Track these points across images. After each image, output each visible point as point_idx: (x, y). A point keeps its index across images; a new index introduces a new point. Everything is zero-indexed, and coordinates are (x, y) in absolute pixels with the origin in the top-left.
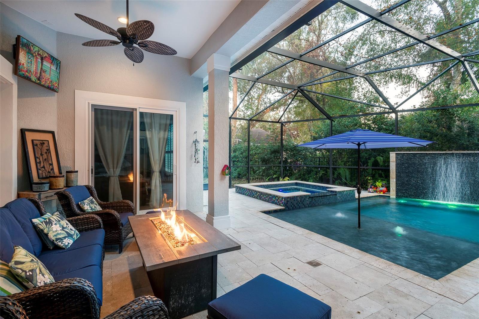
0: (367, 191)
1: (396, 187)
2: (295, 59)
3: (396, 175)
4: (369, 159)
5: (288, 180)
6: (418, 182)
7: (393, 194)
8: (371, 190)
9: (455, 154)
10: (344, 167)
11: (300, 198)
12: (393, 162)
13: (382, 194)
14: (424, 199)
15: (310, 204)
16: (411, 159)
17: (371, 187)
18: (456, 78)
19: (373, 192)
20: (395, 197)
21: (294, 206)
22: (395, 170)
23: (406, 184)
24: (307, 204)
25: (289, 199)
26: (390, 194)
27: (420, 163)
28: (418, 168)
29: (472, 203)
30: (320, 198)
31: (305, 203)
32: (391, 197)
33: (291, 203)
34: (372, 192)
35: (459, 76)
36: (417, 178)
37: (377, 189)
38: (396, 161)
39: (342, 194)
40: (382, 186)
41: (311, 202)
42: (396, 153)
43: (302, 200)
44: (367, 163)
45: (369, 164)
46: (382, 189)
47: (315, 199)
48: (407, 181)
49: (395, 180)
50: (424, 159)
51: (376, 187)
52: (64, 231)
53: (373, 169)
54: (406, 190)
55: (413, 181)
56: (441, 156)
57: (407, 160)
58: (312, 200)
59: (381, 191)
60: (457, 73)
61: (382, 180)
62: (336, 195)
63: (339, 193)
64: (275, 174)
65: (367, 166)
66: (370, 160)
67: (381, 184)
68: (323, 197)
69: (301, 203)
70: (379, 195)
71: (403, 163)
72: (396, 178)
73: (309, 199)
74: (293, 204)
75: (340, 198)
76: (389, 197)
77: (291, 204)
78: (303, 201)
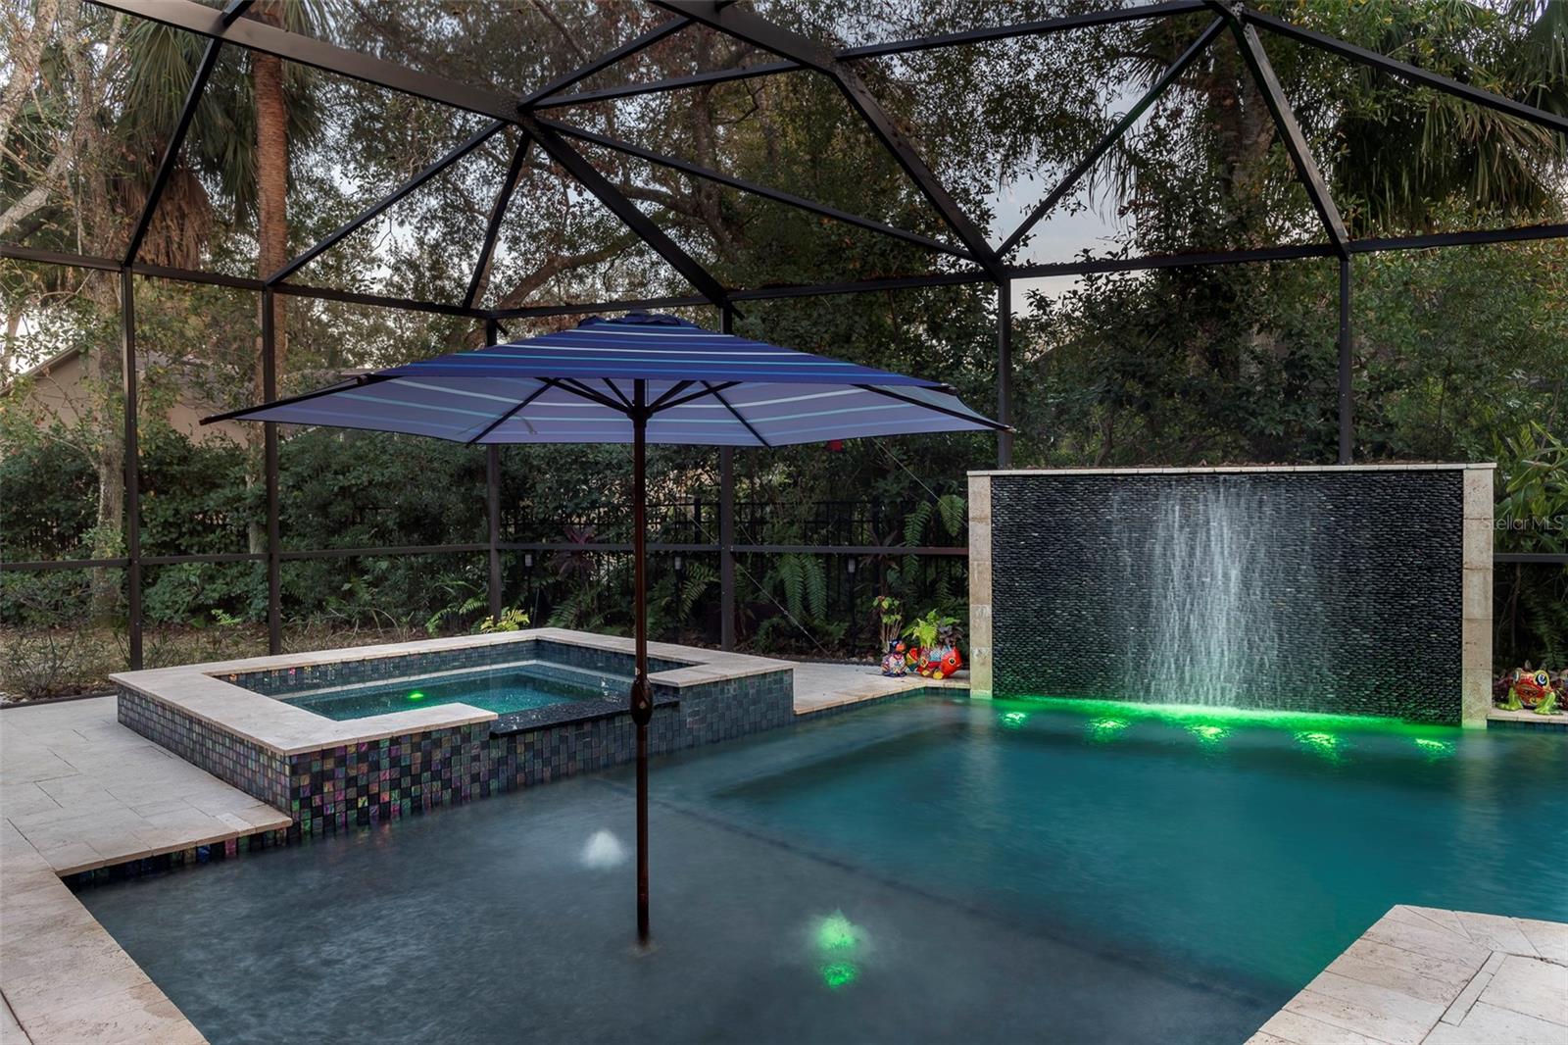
0: (881, 669)
1: (994, 644)
2: (693, 19)
3: (995, 583)
4: (910, 506)
5: (521, 626)
6: (1081, 617)
7: (980, 681)
8: (892, 661)
9: (1222, 477)
10: (802, 548)
11: (416, 747)
12: (980, 520)
13: (937, 681)
14: (1105, 697)
15: (493, 773)
16: (1052, 503)
17: (893, 650)
18: (1253, 138)
19: (904, 674)
20: (989, 693)
21: (374, 799)
22: (989, 563)
23: (1034, 629)
24: (475, 778)
25: (329, 764)
26: (967, 678)
27: (1091, 525)
28: (1082, 548)
29: (1284, 707)
30: (571, 732)
31: (459, 772)
32: (973, 692)
33: (351, 782)
34: (897, 670)
35: (1262, 131)
36: (1078, 597)
38: (993, 515)
39: (716, 700)
40: (940, 643)
41: (502, 761)
42: (992, 476)
43: (437, 756)
44: (903, 524)
45: (908, 534)
46: (938, 654)
47: (529, 746)
48: (1038, 613)
49: (988, 610)
50: (1104, 502)
51: (913, 646)
53: (926, 560)
54: (1035, 656)
55: (1062, 616)
56: (1170, 486)
57: (1037, 508)
58: (512, 750)
59: (935, 666)
60: (1255, 113)
61: (940, 613)
62: (675, 706)
63: (698, 695)
64: (473, 595)
65: (900, 539)
66: (913, 510)
67: (934, 634)
68: (587, 727)
69: (426, 775)
70: (926, 688)
71: (1021, 527)
72: (994, 597)
73: (485, 746)
74: (364, 791)
75: (703, 720)
76: (966, 692)
77: (352, 793)
78: (446, 763)
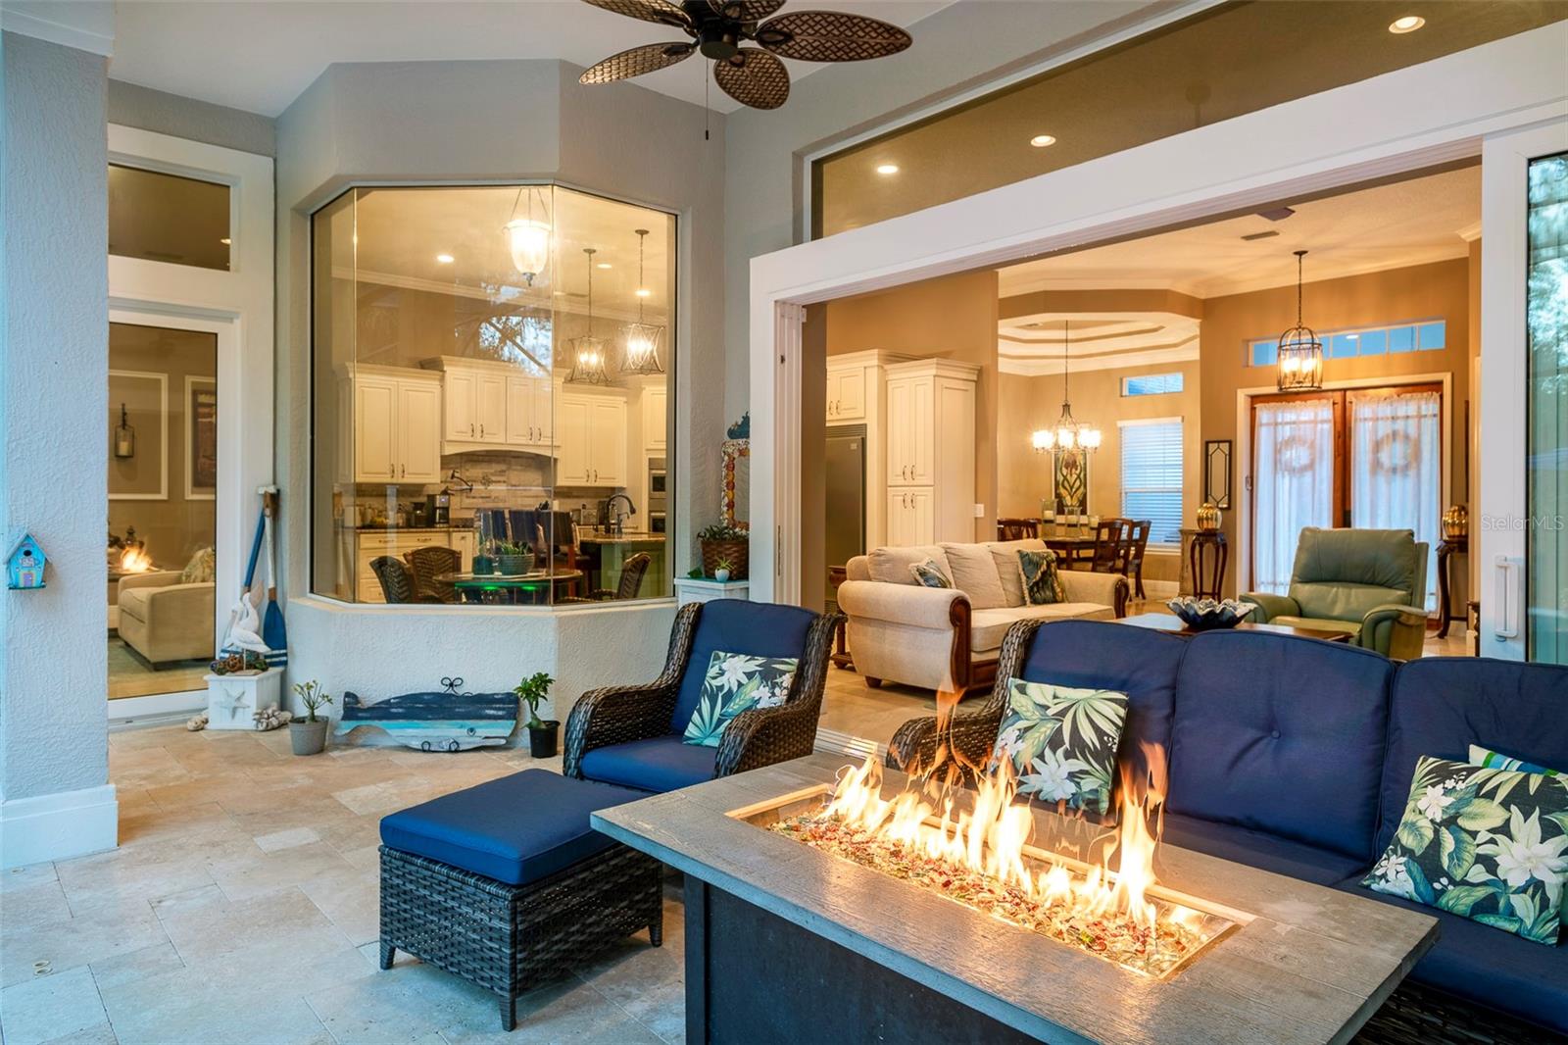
52: (1436, 832)
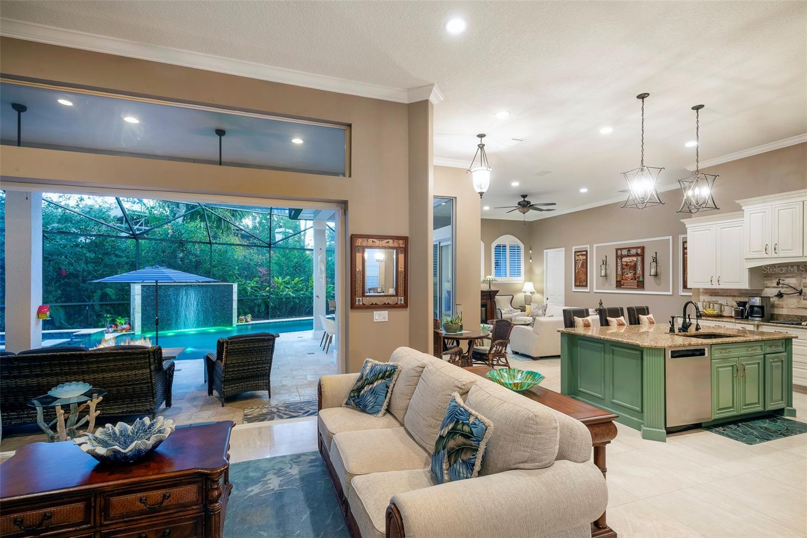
3: (142, 308)
7: (138, 330)
8: (110, 329)
12: (138, 295)
13: (124, 332)
20: (140, 332)
22: (140, 304)
26: (133, 330)
27: (166, 295)
28: (163, 300)
32: (136, 334)
34: (111, 332)
36: (163, 310)
37: (117, 327)
40: (125, 324)
46: (125, 326)
49: (140, 315)
50: (168, 290)
53: (101, 305)
59: (122, 329)
61: (123, 317)
66: (96, 293)
67: (122, 322)
76: (134, 334)
